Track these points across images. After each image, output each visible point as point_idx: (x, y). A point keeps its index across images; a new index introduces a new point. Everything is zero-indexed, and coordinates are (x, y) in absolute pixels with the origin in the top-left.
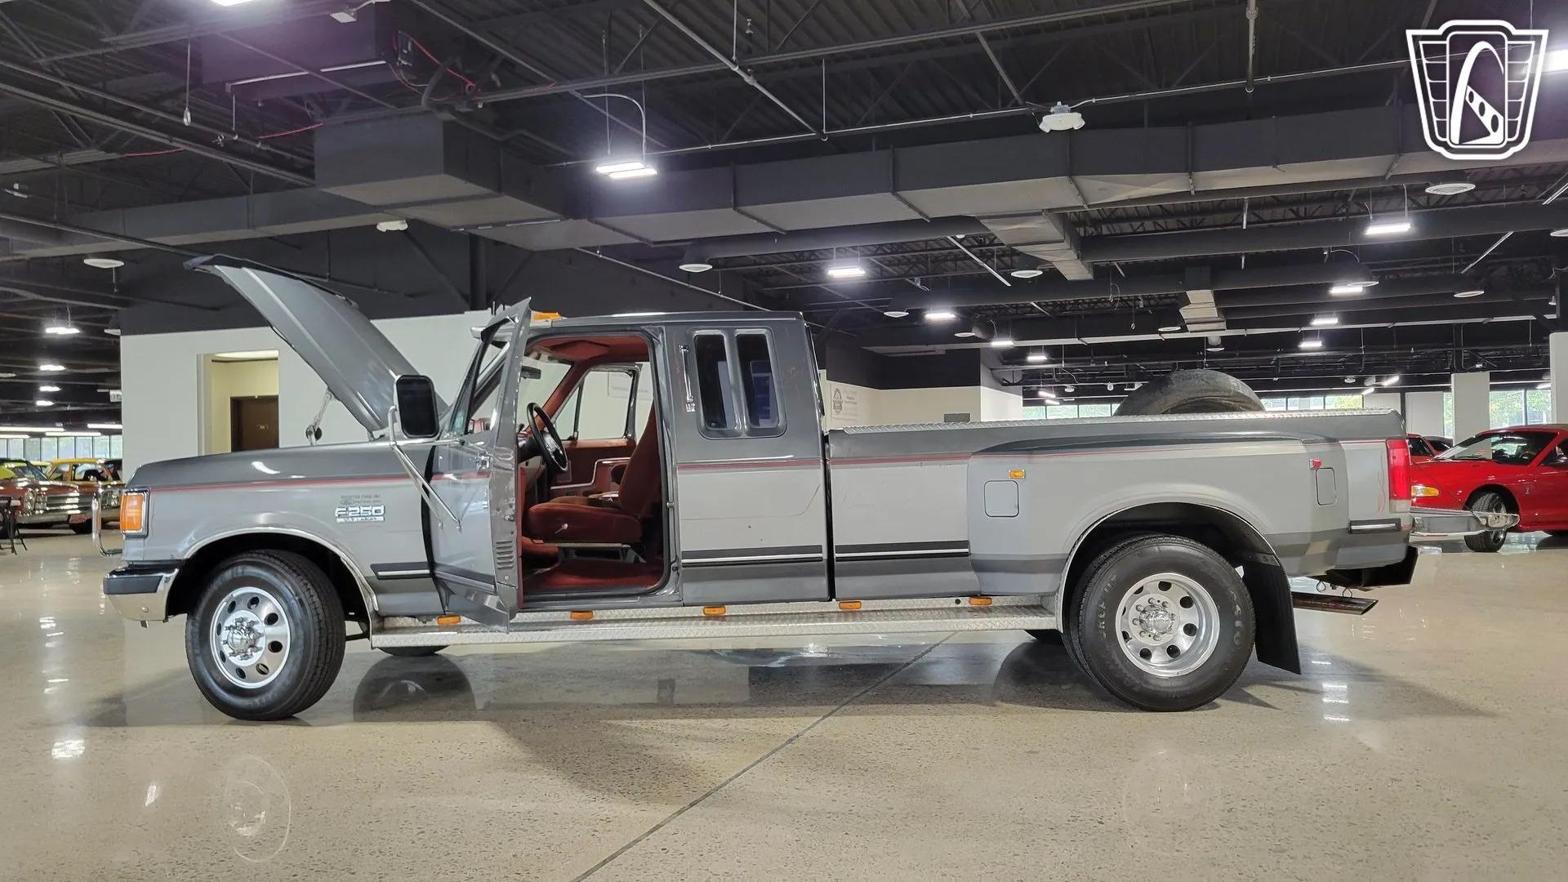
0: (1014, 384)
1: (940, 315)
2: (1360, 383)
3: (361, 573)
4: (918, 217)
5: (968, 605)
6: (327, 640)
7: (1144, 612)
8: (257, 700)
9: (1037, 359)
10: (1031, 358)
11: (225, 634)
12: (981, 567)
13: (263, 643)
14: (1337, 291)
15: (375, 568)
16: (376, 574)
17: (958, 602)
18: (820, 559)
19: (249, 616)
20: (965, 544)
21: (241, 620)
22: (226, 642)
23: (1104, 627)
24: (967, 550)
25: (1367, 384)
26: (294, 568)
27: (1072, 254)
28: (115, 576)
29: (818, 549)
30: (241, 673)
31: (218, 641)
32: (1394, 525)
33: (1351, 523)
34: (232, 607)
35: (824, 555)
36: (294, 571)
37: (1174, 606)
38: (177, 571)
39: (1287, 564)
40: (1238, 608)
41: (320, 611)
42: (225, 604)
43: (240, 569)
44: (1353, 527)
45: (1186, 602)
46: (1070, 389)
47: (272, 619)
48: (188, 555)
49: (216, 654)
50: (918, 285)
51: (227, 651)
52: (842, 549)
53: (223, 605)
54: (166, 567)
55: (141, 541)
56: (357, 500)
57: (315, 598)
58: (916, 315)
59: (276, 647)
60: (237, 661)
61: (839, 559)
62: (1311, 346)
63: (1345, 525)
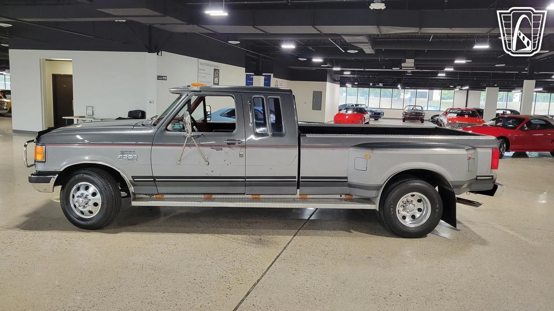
0: (337, 81)
1: (317, 60)
2: (455, 87)
3: (127, 179)
4: (319, 33)
5: (344, 197)
6: (115, 203)
7: (405, 203)
8: (88, 223)
9: (347, 73)
10: (345, 73)
11: (76, 199)
12: (351, 186)
13: (91, 203)
14: (457, 62)
15: (133, 177)
16: (134, 180)
17: (341, 196)
18: (295, 181)
19: (86, 193)
20: (346, 178)
21: (82, 194)
22: (77, 202)
23: (392, 210)
24: (347, 180)
25: (457, 88)
26: (103, 176)
27: (370, 47)
28: (32, 176)
29: (295, 177)
30: (82, 213)
31: (73, 201)
32: (491, 178)
33: (477, 177)
34: (78, 189)
35: (296, 180)
36: (103, 178)
37: (415, 202)
38: (57, 175)
39: (455, 190)
40: (438, 205)
41: (113, 193)
42: (75, 187)
43: (81, 175)
44: (478, 178)
45: (419, 201)
46: (356, 83)
47: (94, 194)
48: (61, 170)
49: (72, 206)
50: (311, 48)
51: (77, 205)
52: (303, 178)
53: (75, 188)
54: (53, 173)
55: (43, 164)
56: (127, 153)
57: (111, 188)
58: (309, 60)
59: (96, 204)
60: (81, 208)
61: (302, 181)
62: (441, 75)
63: (475, 177)
